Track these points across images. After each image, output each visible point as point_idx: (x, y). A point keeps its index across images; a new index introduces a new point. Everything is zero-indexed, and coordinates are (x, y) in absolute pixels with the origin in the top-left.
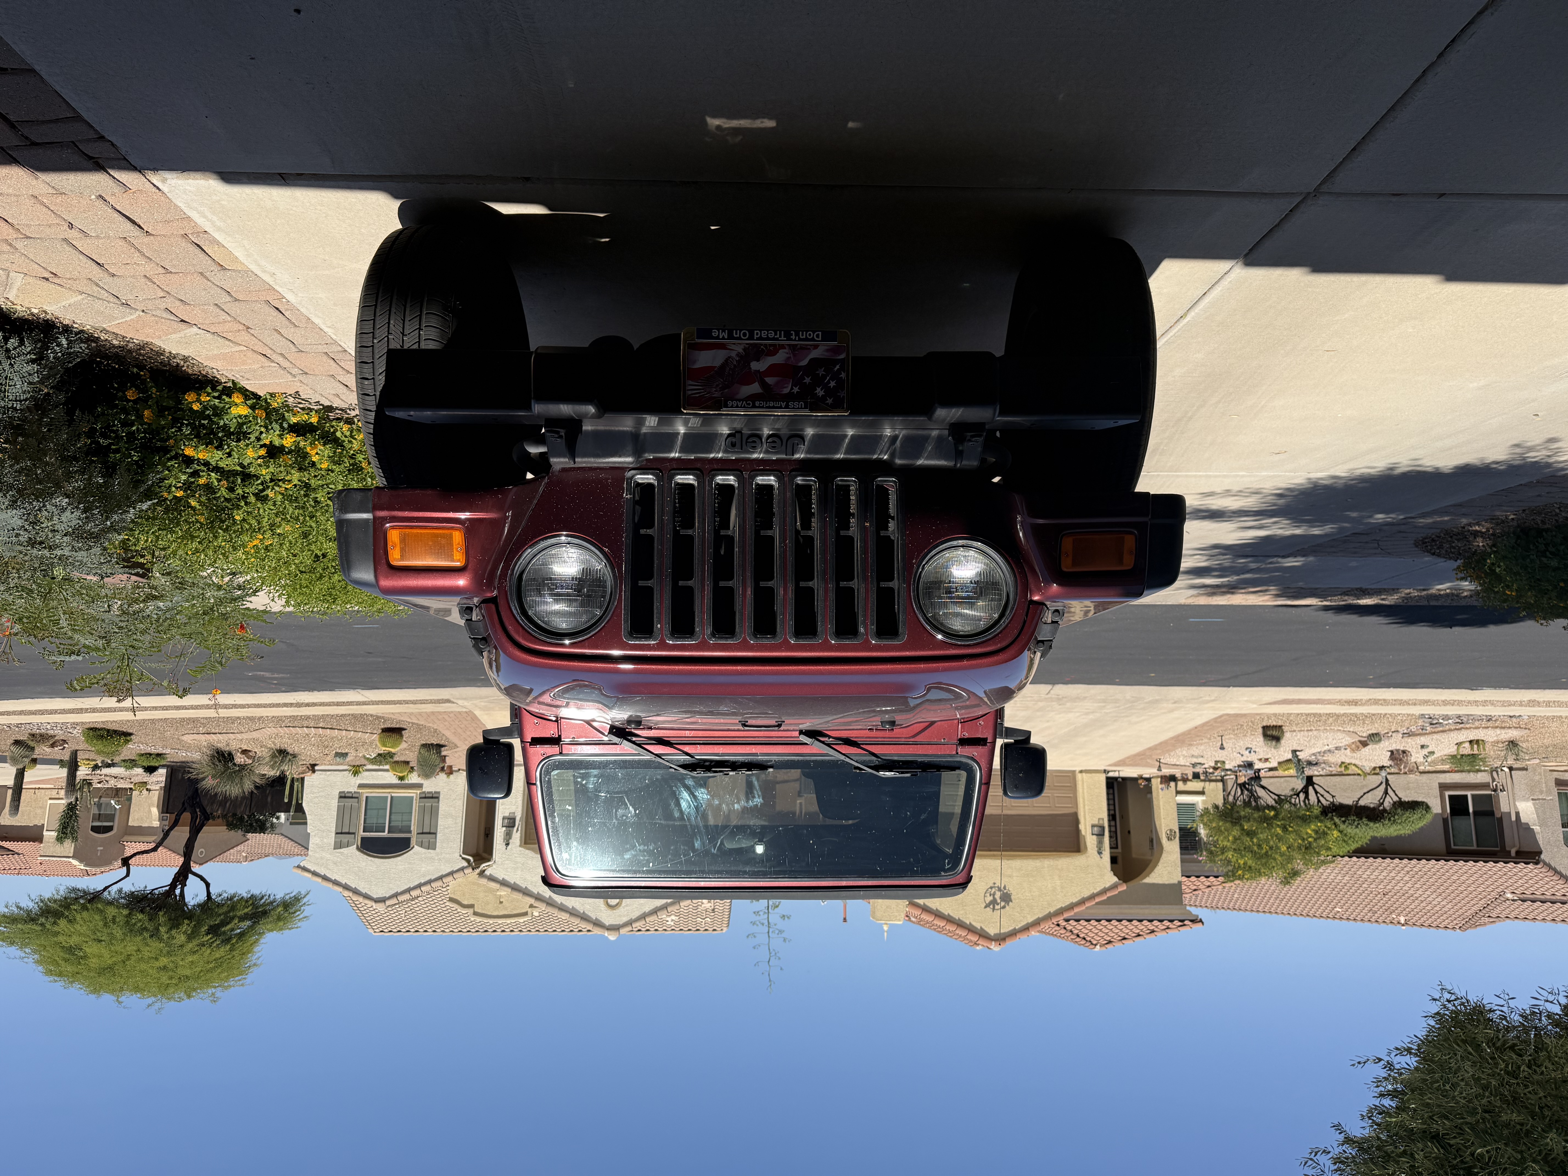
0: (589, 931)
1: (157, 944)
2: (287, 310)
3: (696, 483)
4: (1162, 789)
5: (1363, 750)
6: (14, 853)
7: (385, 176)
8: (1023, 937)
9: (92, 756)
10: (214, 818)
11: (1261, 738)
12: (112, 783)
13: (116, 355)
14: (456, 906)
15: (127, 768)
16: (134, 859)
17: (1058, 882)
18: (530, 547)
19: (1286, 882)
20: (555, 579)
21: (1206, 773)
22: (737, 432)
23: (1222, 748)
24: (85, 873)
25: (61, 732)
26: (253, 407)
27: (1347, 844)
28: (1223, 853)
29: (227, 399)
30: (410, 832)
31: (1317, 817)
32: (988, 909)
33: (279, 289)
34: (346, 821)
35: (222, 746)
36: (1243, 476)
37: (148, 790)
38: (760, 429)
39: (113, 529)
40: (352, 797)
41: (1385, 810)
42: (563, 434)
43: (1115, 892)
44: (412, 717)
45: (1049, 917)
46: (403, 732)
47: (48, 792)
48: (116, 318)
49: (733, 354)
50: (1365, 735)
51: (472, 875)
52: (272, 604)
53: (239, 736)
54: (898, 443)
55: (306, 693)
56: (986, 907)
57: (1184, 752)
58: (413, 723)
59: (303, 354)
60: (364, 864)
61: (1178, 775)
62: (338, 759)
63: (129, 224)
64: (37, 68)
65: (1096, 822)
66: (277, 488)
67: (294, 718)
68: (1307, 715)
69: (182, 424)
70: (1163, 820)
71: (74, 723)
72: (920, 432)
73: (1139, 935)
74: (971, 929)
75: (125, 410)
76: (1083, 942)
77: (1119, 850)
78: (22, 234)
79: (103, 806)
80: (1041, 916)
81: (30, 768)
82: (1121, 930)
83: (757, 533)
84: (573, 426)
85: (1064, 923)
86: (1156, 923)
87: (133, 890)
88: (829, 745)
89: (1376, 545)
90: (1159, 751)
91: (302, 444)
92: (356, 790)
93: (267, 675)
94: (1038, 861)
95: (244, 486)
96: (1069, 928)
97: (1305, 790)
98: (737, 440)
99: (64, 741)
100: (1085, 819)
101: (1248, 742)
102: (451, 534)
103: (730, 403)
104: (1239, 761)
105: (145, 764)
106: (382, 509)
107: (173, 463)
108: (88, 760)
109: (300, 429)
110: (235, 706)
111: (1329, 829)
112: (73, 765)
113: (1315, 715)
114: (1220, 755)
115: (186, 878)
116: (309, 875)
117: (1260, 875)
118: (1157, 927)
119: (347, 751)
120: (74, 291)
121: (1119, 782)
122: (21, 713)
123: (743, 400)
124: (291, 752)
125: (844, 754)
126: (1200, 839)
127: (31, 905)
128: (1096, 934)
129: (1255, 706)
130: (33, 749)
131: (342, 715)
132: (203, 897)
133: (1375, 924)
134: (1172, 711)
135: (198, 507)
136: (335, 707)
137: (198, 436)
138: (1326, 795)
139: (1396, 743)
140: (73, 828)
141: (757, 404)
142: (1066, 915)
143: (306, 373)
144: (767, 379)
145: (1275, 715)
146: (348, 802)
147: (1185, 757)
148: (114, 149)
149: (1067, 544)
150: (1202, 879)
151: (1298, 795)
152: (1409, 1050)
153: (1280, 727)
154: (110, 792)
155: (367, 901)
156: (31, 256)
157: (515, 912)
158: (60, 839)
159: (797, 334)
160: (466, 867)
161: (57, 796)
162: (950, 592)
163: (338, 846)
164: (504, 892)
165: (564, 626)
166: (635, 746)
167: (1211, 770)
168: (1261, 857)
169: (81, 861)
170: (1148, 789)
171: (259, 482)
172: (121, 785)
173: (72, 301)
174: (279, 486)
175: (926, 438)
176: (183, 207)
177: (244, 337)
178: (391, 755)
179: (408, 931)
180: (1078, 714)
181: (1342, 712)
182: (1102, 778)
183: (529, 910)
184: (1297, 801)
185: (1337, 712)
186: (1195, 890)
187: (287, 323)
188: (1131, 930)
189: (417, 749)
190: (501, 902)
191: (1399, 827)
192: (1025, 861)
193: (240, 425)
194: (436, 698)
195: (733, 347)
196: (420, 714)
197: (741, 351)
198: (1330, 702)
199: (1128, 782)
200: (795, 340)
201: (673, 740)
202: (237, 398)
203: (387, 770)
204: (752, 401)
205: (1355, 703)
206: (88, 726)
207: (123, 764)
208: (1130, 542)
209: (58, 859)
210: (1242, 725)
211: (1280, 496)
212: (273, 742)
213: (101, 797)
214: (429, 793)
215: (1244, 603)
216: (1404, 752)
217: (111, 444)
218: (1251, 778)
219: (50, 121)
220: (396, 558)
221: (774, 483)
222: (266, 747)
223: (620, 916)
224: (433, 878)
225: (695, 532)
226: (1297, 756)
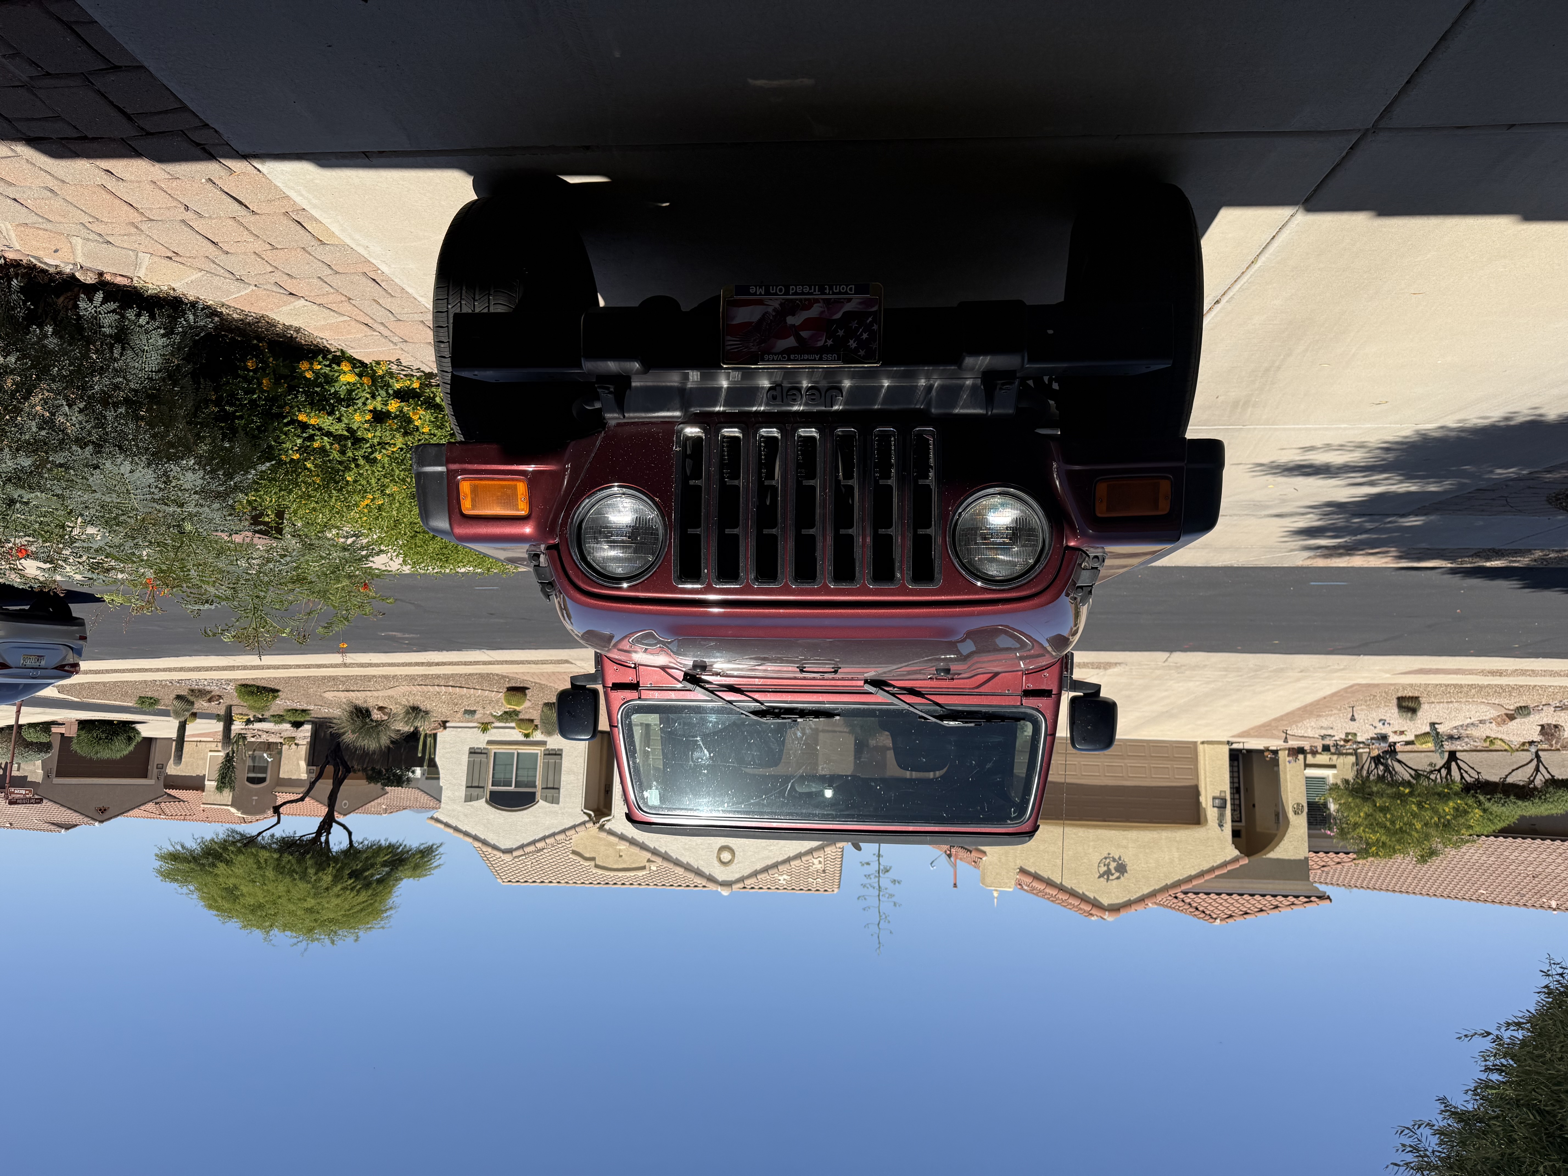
0: (704, 886)
1: (305, 885)
2: (383, 281)
3: (741, 435)
4: (1289, 762)
5: (1510, 724)
6: (180, 800)
7: (457, 150)
8: (1140, 908)
9: (245, 711)
10: (355, 771)
11: (1395, 710)
12: (264, 738)
13: (238, 328)
14: (578, 859)
15: (276, 723)
16: (285, 806)
17: (1176, 855)
18: (588, 497)
19: (1423, 859)
20: (611, 527)
21: (1336, 745)
22: (777, 385)
23: (1353, 719)
24: (242, 821)
25: (217, 688)
26: (360, 375)
27: (1493, 823)
28: (1354, 830)
29: (336, 368)
30: (535, 787)
31: (1456, 794)
32: (1102, 879)
33: (374, 261)
34: (476, 775)
35: (360, 703)
36: (1345, 429)
37: (297, 744)
38: (800, 382)
39: (237, 488)
40: (481, 753)
41: (1535, 788)
42: (612, 390)
43: (1237, 866)
44: (535, 677)
45: (1165, 889)
46: (527, 691)
47: (208, 745)
48: (233, 293)
49: (770, 309)
50: (1512, 707)
51: (593, 829)
52: (391, 563)
53: (375, 694)
54: (934, 393)
55: (436, 652)
56: (1099, 877)
57: (1313, 724)
58: (536, 683)
59: (401, 323)
60: (492, 816)
61: (1307, 748)
62: (467, 716)
63: (236, 204)
64: (146, 64)
65: (1218, 794)
66: (384, 451)
67: (426, 676)
68: (1447, 686)
69: (298, 392)
70: (1289, 794)
71: (228, 680)
72: (954, 381)
73: (1261, 910)
74: (1084, 899)
75: (246, 379)
76: (1202, 915)
77: (1243, 823)
78: (146, 217)
79: (257, 759)
80: (1157, 887)
81: (191, 721)
82: (1243, 904)
83: (799, 483)
84: (622, 381)
85: (1182, 896)
86: (1280, 898)
87: (284, 836)
88: (893, 695)
89: (1505, 502)
90: (1285, 723)
91: (406, 409)
92: (485, 746)
93: (399, 635)
94: (1155, 833)
95: (356, 449)
96: (1188, 901)
97: (1447, 766)
98: (779, 393)
99: (220, 697)
100: (1206, 791)
101: (1382, 713)
102: (516, 485)
103: (766, 357)
104: (1372, 734)
105: (292, 719)
106: (454, 462)
107: (289, 428)
108: (242, 714)
109: (403, 395)
110: (370, 665)
111: (1470, 806)
112: (228, 720)
113: (1455, 686)
114: (1352, 727)
115: (331, 826)
116: (441, 826)
117: (1395, 852)
118: (1281, 902)
119: (475, 708)
120: (194, 269)
121: (1243, 754)
122: (181, 669)
123: (778, 354)
124: (424, 709)
125: (908, 704)
126: (1330, 814)
127: (194, 846)
128: (1216, 908)
129: (1388, 675)
130: (192, 703)
131: (470, 675)
132: (345, 844)
133: (1523, 908)
134: (1298, 680)
135: (313, 469)
136: (463, 666)
137: (312, 404)
138: (1471, 771)
139: (1548, 717)
140: (231, 777)
141: (792, 357)
142: (1184, 887)
143: (406, 341)
144: (802, 333)
145: (1411, 685)
146: (477, 758)
147: (1313, 728)
148: (217, 135)
149: (1102, 489)
150: (1332, 855)
151: (1439, 771)
152: (1519, 1025)
153: (1417, 698)
154: (262, 746)
155: (495, 852)
156: (155, 238)
157: (634, 866)
158: (219, 789)
159: (831, 288)
160: (587, 822)
161: (216, 749)
162: (985, 539)
163: (469, 799)
164: (623, 846)
165: (620, 570)
166: (707, 693)
167: (1342, 743)
168: (1395, 833)
169: (238, 810)
170: (1275, 762)
171: (368, 445)
172: (273, 739)
173: (193, 278)
174: (385, 448)
175: (961, 387)
176: (282, 188)
177: (346, 308)
178: (516, 713)
179: (534, 882)
180: (1197, 683)
181: (1486, 683)
182: (1226, 749)
183: (647, 864)
184: (1438, 776)
185: (1480, 683)
186: (1323, 866)
187: (384, 293)
188: (1253, 905)
189: (540, 707)
190: (621, 856)
191: (1551, 806)
192: (1142, 832)
193: (350, 392)
194: (555, 658)
195: (770, 303)
196: (542, 674)
197: (777, 306)
198: (1471, 672)
199: (1254, 755)
200: (829, 294)
201: (743, 688)
202: (345, 367)
203: (513, 728)
204: (788, 354)
205: (1500, 673)
206: (240, 683)
207: (272, 719)
208: (1165, 486)
209: (219, 807)
210: (1375, 696)
211: (1387, 450)
212: (407, 700)
213: (254, 750)
214: (552, 750)
215: (1366, 566)
216: (1556, 726)
217: (236, 411)
218: (1385, 752)
219: (161, 113)
220: (467, 507)
221: (815, 434)
222: (400, 704)
223: (732, 872)
224: (557, 831)
225: (741, 483)
226: (1436, 729)
